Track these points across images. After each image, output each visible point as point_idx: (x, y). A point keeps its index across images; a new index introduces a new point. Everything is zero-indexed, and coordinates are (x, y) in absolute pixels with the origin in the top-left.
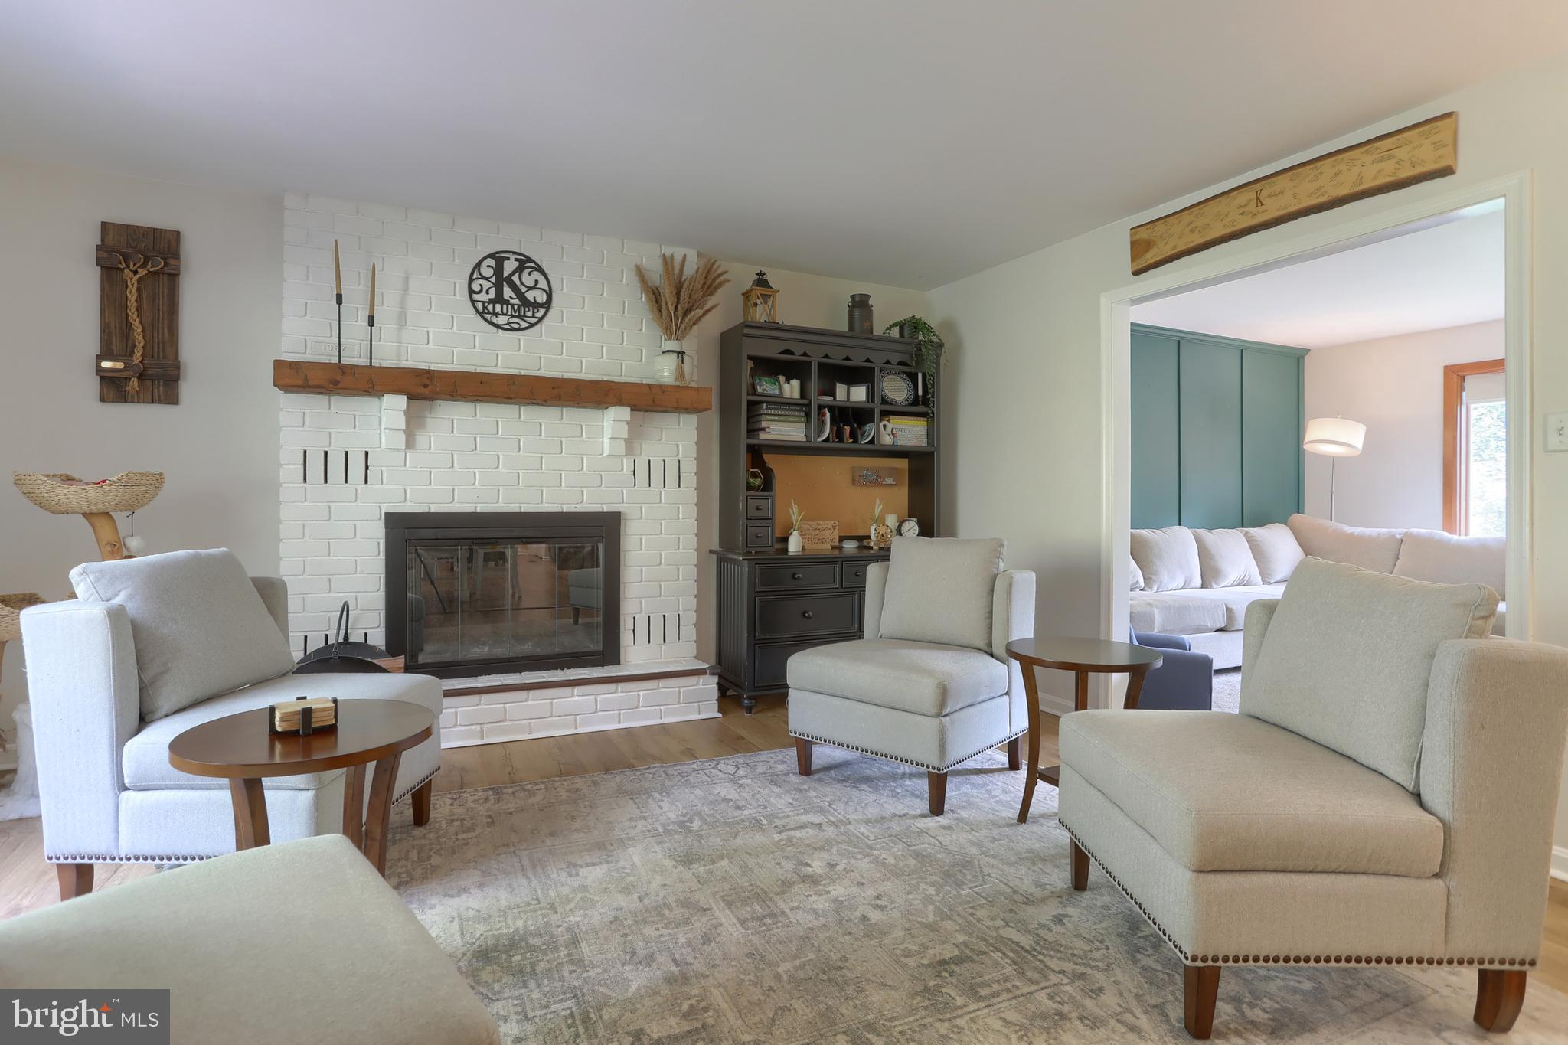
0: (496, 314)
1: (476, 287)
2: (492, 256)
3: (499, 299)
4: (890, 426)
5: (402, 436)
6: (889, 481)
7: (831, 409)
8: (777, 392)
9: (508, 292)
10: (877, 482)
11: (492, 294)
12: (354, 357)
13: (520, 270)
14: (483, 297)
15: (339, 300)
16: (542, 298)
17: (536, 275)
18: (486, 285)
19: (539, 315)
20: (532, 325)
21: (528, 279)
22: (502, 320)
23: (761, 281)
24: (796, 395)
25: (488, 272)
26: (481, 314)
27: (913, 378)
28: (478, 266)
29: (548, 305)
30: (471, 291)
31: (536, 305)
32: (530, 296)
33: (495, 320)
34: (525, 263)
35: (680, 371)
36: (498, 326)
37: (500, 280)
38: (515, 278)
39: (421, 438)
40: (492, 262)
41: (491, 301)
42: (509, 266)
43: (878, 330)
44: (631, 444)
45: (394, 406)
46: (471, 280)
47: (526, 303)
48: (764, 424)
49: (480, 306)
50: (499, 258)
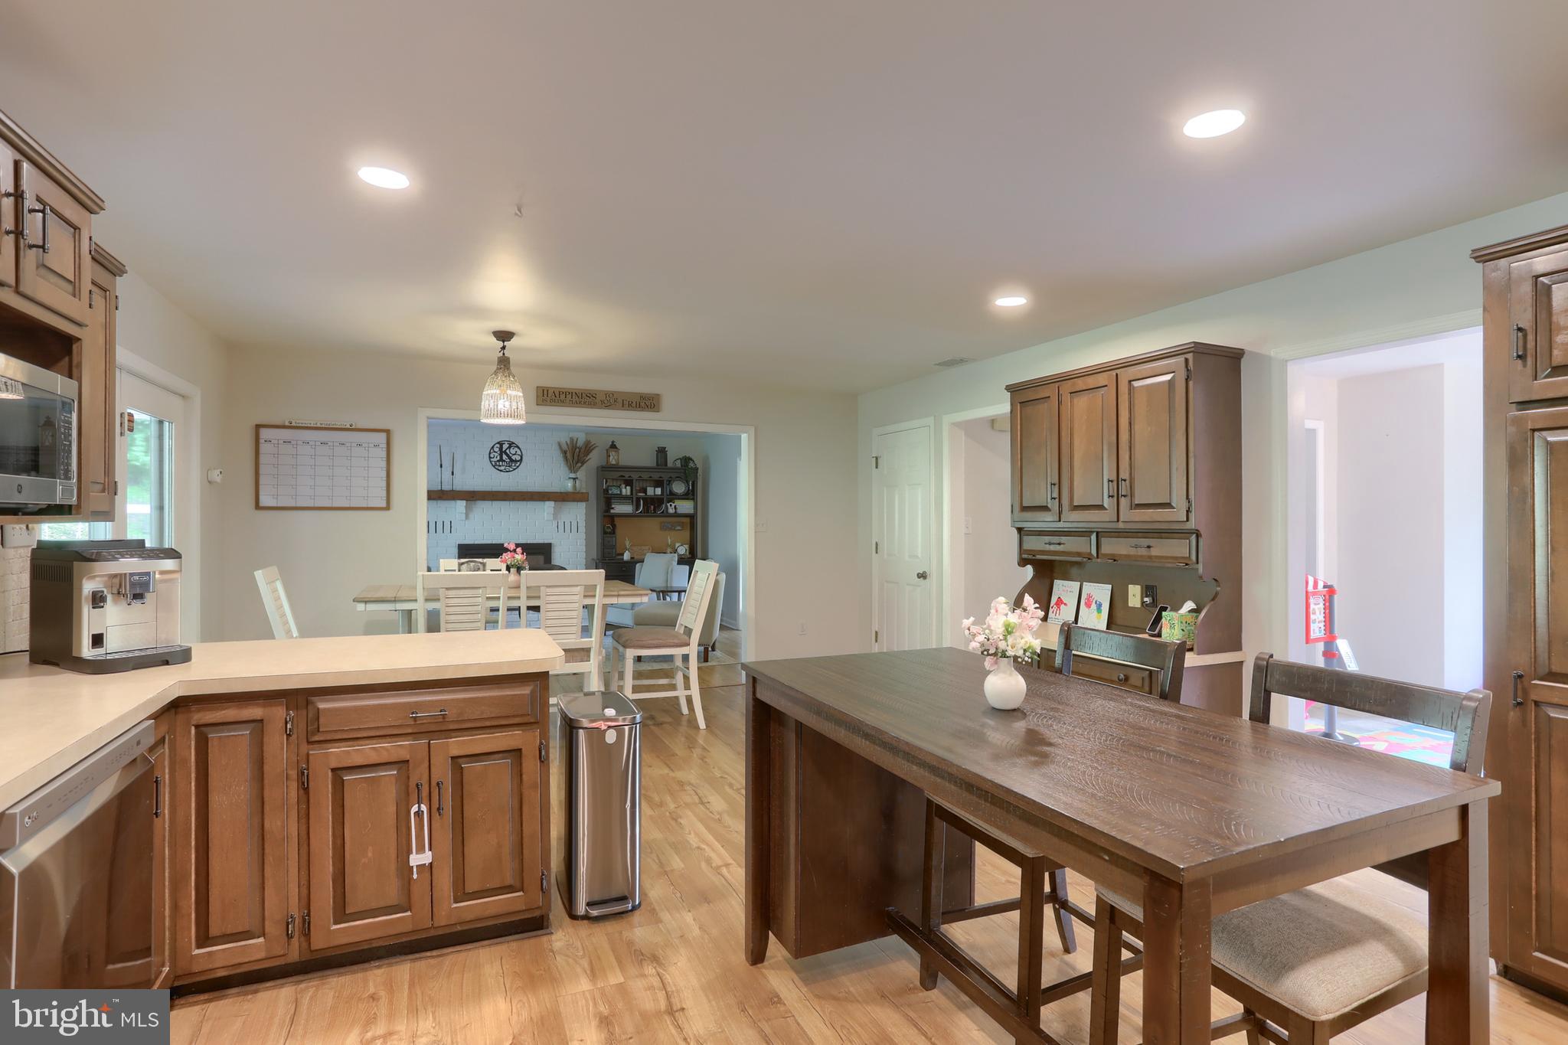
0: (500, 466)
1: (492, 456)
2: (498, 443)
3: (501, 460)
4: (673, 505)
5: (464, 515)
6: (679, 528)
7: (644, 499)
8: (619, 492)
9: (505, 457)
10: (672, 528)
11: (498, 458)
12: (446, 487)
13: (509, 447)
14: (495, 459)
15: (441, 466)
16: (518, 458)
17: (516, 449)
18: (496, 454)
19: (517, 465)
20: (515, 469)
21: (513, 451)
22: (502, 468)
23: (613, 446)
24: (629, 493)
25: (497, 450)
26: (494, 466)
27: (687, 482)
28: (493, 447)
29: (521, 460)
30: (490, 458)
31: (516, 461)
32: (514, 458)
33: (499, 468)
34: (511, 445)
35: (574, 486)
36: (501, 471)
37: (502, 452)
38: (508, 451)
39: (471, 516)
40: (498, 445)
41: (498, 461)
42: (505, 446)
43: (670, 464)
44: (555, 515)
45: (461, 505)
46: (490, 453)
47: (512, 461)
48: (613, 506)
49: (493, 463)
50: (501, 444)
